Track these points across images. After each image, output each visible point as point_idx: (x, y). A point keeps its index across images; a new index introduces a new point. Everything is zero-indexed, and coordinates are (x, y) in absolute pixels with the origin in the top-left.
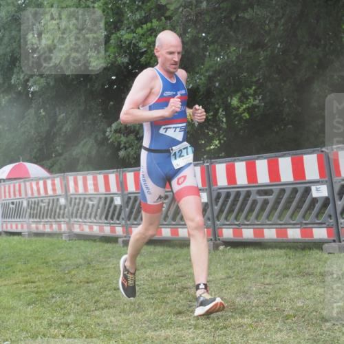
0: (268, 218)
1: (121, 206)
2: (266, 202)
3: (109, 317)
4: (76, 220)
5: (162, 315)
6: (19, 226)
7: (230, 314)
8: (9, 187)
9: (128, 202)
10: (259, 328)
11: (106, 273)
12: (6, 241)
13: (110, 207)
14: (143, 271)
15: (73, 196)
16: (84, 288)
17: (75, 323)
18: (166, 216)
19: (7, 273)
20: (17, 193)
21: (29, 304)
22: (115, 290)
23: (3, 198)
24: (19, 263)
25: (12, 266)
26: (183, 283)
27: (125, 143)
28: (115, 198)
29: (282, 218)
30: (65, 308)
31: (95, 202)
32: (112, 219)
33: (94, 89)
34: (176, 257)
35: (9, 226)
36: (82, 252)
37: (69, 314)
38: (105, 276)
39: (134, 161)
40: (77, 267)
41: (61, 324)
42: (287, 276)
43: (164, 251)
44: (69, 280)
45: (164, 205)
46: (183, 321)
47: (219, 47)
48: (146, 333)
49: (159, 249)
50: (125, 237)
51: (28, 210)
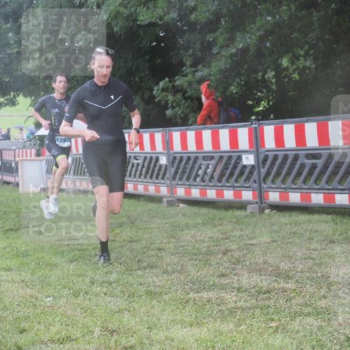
0: (315, 182)
1: (166, 166)
2: (314, 167)
3: (151, 277)
5: (205, 277)
7: (274, 278)
9: (173, 162)
10: (303, 294)
11: (149, 233)
13: (155, 166)
14: (187, 231)
16: (127, 247)
17: (117, 282)
18: (212, 177)
21: (71, 262)
22: (158, 250)
26: (227, 245)
27: (172, 102)
28: (160, 157)
29: (329, 183)
31: (140, 162)
32: (157, 178)
33: (142, 45)
34: (220, 219)
36: (126, 211)
37: (112, 273)
38: (148, 236)
39: (181, 120)
40: (121, 226)
41: (103, 282)
42: (334, 242)
43: (209, 213)
45: (210, 166)
46: (226, 284)
47: (271, 6)
48: (188, 294)
49: (204, 210)
50: (170, 197)
51: (73, 167)
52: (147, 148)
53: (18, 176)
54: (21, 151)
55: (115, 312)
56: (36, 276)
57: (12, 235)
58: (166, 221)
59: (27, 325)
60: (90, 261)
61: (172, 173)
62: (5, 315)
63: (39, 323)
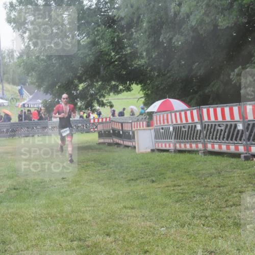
1: (242, 131)
3: (236, 212)
4: (209, 141)
6: (167, 145)
8: (160, 116)
9: (248, 128)
11: (232, 180)
12: (158, 156)
13: (234, 131)
15: (207, 123)
16: (217, 191)
17: (212, 216)
19: (160, 179)
20: (166, 121)
21: (177, 202)
22: (240, 192)
23: (155, 125)
24: (168, 172)
25: (163, 174)
28: (238, 124)
30: (203, 205)
31: (223, 128)
32: (236, 140)
33: (220, 43)
35: (160, 145)
36: (214, 164)
37: (207, 209)
38: (232, 182)
40: (211, 176)
41: (201, 216)
44: (206, 184)
50: (246, 153)
51: (174, 134)
52: (228, 118)
53: (135, 141)
54: (136, 123)
55: (212, 238)
56: (152, 213)
57: (133, 183)
58: (244, 171)
59: (149, 248)
60: (191, 201)
61: (247, 136)
62: (133, 240)
63: (158, 246)
